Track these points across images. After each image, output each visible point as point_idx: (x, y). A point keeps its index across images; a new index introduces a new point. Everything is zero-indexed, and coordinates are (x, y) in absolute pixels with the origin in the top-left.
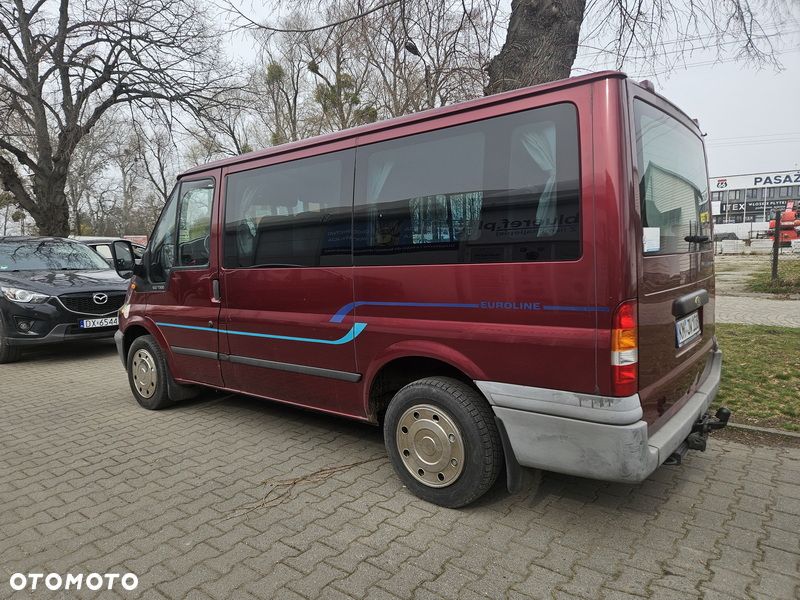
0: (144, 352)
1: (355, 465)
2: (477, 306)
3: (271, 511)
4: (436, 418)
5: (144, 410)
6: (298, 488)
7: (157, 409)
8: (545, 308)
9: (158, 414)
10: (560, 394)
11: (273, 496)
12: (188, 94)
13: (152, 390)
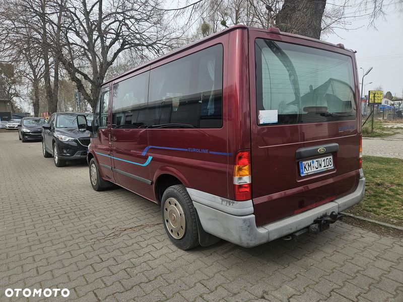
0: (93, 165)
1: (158, 224)
2: (187, 150)
3: (106, 241)
4: (176, 205)
5: (94, 190)
6: (125, 232)
7: (98, 191)
8: (210, 152)
9: (98, 193)
10: (215, 197)
11: (112, 235)
12: (155, 43)
13: (96, 182)
